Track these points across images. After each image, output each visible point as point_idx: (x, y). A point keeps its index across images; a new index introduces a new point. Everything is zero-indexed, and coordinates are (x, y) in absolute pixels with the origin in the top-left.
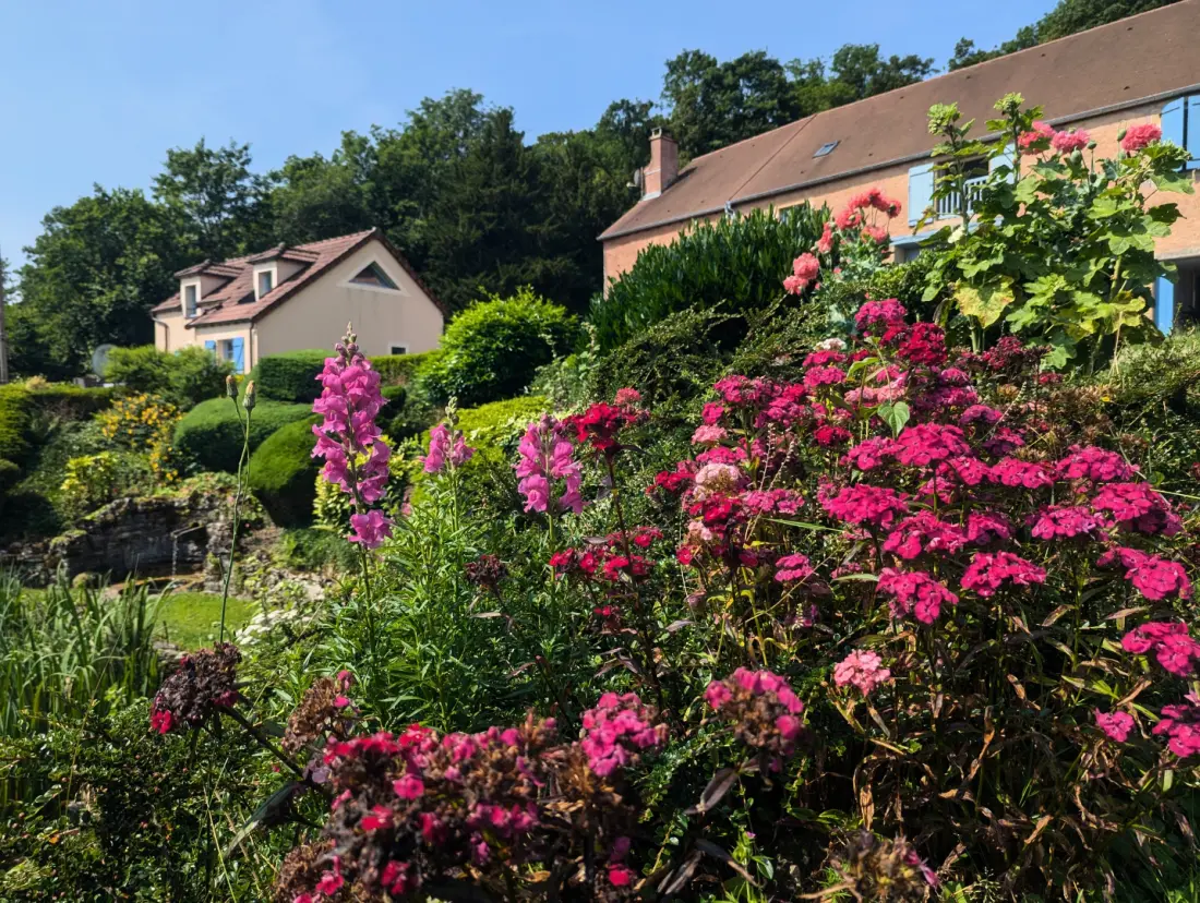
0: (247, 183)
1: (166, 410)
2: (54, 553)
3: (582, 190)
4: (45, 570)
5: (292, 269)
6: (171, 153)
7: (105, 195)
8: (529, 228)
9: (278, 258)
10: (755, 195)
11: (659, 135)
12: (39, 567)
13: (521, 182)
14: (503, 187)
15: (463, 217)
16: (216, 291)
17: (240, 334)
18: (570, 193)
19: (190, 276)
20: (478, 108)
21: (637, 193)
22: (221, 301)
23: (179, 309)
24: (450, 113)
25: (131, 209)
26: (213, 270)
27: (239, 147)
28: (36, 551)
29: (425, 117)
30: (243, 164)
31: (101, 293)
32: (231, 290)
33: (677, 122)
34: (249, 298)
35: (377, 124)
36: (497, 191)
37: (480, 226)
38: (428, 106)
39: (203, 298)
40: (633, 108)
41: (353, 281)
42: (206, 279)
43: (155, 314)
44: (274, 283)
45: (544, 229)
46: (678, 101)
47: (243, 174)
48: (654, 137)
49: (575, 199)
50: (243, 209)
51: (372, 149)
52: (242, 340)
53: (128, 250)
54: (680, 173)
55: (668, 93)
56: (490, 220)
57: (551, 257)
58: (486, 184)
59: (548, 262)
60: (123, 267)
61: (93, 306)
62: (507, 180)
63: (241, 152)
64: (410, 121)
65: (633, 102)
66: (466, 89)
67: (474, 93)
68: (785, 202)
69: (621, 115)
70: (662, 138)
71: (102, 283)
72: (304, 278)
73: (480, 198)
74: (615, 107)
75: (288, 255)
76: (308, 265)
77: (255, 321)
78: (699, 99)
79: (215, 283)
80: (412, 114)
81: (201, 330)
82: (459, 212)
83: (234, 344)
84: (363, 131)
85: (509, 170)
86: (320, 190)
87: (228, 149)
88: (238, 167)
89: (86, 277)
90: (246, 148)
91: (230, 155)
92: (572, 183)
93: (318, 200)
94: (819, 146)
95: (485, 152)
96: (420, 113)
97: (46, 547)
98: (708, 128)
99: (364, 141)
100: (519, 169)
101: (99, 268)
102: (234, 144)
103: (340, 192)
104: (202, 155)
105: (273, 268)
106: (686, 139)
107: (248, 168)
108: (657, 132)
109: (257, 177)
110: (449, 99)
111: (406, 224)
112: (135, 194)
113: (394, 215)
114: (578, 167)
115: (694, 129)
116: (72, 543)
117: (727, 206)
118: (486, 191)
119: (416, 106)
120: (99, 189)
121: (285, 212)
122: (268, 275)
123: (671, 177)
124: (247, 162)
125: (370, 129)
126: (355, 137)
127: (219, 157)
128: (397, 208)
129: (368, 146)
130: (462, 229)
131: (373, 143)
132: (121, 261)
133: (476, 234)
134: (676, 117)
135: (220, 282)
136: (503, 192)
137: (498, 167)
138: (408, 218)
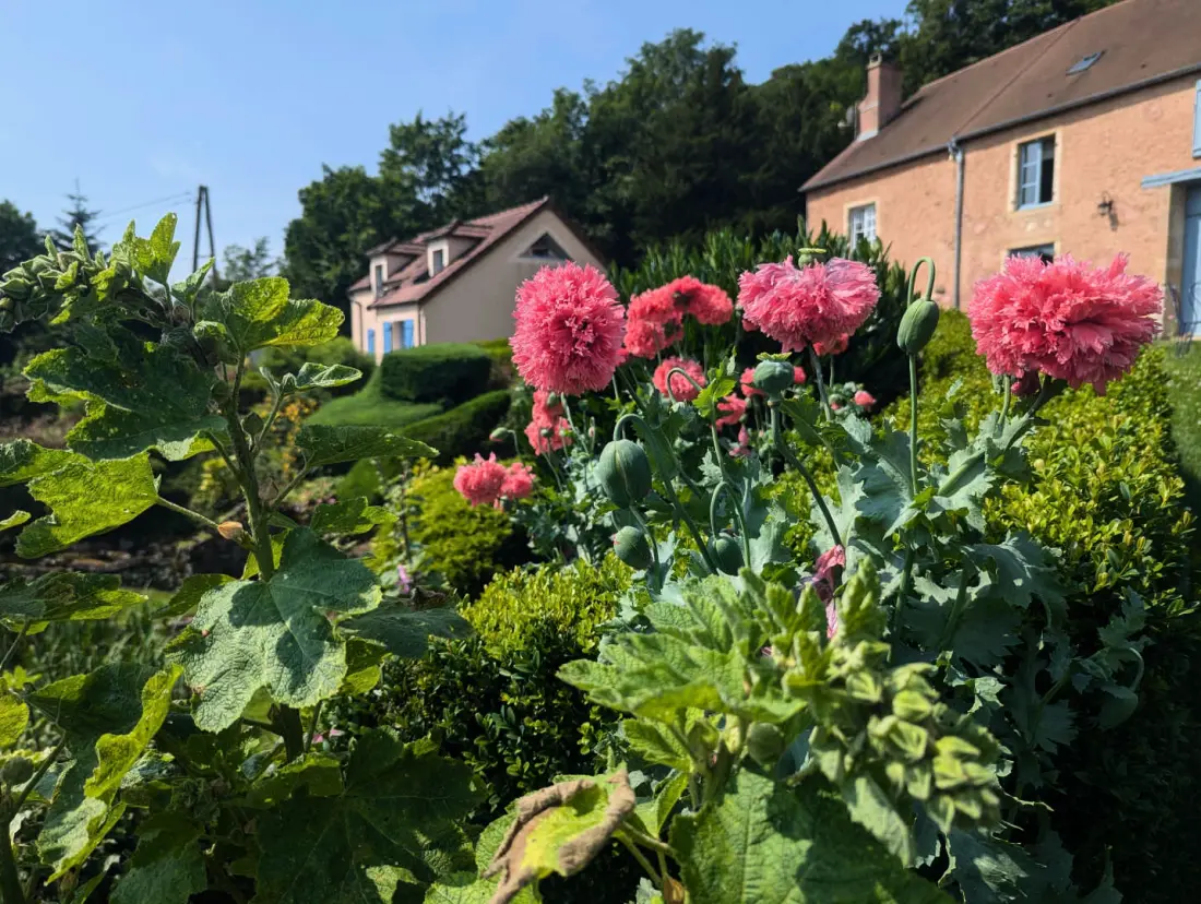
0: (462, 151)
1: (307, 406)
2: (179, 557)
3: (805, 130)
4: (173, 574)
5: (462, 246)
6: (392, 127)
7: (332, 174)
8: (742, 177)
9: (449, 236)
10: (985, 128)
11: (877, 63)
12: (168, 570)
13: (734, 127)
14: (715, 135)
15: (671, 170)
16: (401, 269)
17: (410, 316)
18: (790, 134)
19: (377, 255)
20: (699, 47)
21: (851, 133)
22: (400, 281)
23: (369, 288)
24: (669, 57)
25: (354, 187)
26: (400, 248)
27: (456, 116)
28: (166, 555)
29: (644, 64)
30: (459, 133)
31: (328, 269)
32: (413, 270)
33: (924, 40)
34: (424, 277)
35: (590, 78)
36: (707, 139)
37: (688, 179)
38: (648, 50)
39: (389, 276)
40: (877, 29)
41: (525, 255)
42: (392, 258)
43: (352, 293)
44: (446, 261)
45: (757, 177)
46: (925, 15)
47: (458, 143)
48: (872, 65)
49: (797, 140)
50: (460, 178)
51: (583, 105)
52: (412, 321)
53: (351, 226)
54: (904, 105)
55: (915, 7)
56: (699, 171)
57: (765, 208)
58: (697, 132)
59: (761, 214)
60: (345, 243)
61: (323, 281)
62: (718, 126)
63: (457, 121)
64: (628, 69)
65: (877, 21)
66: (686, 28)
67: (695, 32)
68: (1026, 133)
69: (863, 38)
70: (881, 66)
71: (329, 259)
72: (474, 255)
73: (689, 148)
74: (854, 30)
75: (459, 232)
76: (479, 240)
77: (422, 302)
78: (952, 10)
79: (399, 261)
80: (632, 61)
81: (381, 311)
82: (666, 166)
83: (407, 325)
84: (575, 87)
85: (722, 116)
86: (531, 151)
87: (446, 119)
88: (455, 136)
89: (316, 254)
90: (462, 117)
91: (448, 125)
92: (795, 123)
93: (525, 163)
94: (1076, 60)
95: (696, 97)
96: (639, 59)
97: (174, 549)
98: (963, 43)
99: (575, 98)
100: (733, 113)
101: (326, 245)
102: (451, 115)
103: (548, 153)
104: (420, 127)
105: (444, 246)
106: (933, 58)
107: (464, 137)
108: (876, 59)
109: (471, 146)
110: (668, 42)
111: (615, 181)
112: (358, 171)
113: (603, 172)
114: (801, 105)
115: (944, 45)
116: (196, 548)
117: (951, 143)
118: (695, 141)
119: (636, 53)
120: (326, 168)
121: (495, 177)
122: (439, 254)
123: (891, 111)
124: (463, 131)
125: (582, 83)
126: (565, 94)
127: (438, 128)
128: (606, 166)
129: (579, 102)
130: (671, 183)
131: (585, 98)
132: (343, 237)
133: (684, 188)
134: (923, 34)
135: (404, 260)
136: (714, 139)
137: (711, 112)
138: (618, 175)
